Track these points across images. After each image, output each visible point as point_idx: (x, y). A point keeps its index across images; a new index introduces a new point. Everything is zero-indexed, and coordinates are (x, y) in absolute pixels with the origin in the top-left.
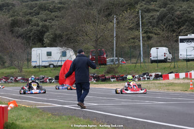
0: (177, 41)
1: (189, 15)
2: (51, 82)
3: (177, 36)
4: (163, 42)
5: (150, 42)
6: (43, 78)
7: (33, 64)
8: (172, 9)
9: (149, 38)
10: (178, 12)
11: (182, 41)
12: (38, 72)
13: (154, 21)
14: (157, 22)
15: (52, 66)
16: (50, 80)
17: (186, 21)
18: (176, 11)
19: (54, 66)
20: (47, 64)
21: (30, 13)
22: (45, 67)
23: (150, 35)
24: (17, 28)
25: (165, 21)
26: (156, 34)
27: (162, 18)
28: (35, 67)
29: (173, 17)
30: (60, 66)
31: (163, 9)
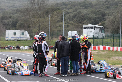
0: (82, 28)
1: (88, 15)
2: (14, 49)
3: (82, 25)
4: (75, 28)
5: (68, 28)
6: (10, 47)
7: (7, 39)
8: (80, 12)
9: (68, 26)
10: (83, 14)
11: (85, 28)
12: (8, 43)
13: (71, 18)
14: (72, 18)
15: (16, 40)
16: (13, 48)
17: (86, 18)
18: (82, 13)
19: (18, 40)
20: (14, 39)
21: (12, 13)
22: (13, 40)
23: (68, 24)
24: (4, 20)
25: (76, 18)
26: (71, 24)
27: (74, 16)
28: (7, 40)
29: (80, 16)
30: (21, 40)
31: (75, 12)
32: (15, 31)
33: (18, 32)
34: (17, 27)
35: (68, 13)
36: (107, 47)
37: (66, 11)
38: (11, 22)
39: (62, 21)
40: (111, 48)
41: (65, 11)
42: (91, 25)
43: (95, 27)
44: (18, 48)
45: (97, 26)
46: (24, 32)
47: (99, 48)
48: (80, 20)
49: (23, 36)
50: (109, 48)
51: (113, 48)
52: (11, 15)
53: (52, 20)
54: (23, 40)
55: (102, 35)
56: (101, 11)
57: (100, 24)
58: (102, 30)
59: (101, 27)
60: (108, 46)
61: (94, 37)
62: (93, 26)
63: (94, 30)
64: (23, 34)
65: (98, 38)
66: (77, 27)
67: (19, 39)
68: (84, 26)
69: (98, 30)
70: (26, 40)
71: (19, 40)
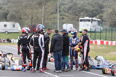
0: (78, 21)
1: (85, 7)
2: (4, 42)
3: (78, 18)
4: (70, 21)
5: (63, 21)
6: (0, 40)
8: (76, 4)
9: (63, 18)
11: (81, 21)
13: (66, 10)
14: (68, 10)
15: (6, 33)
16: (4, 41)
17: (83, 10)
18: (78, 5)
19: (8, 33)
20: (4, 31)
22: (3, 33)
25: (72, 10)
26: (66, 16)
27: (70, 8)
29: (76, 8)
30: (11, 33)
31: (71, 4)
32: (5, 23)
33: (9, 24)
34: (8, 18)
35: (63, 4)
36: (105, 42)
37: (61, 2)
38: (1, 13)
39: (56, 13)
40: (110, 42)
41: (59, 2)
42: (88, 18)
43: (92, 20)
44: (9, 41)
45: (94, 19)
46: (15, 24)
47: (96, 42)
48: (76, 12)
49: (14, 28)
50: (107, 43)
51: (112, 43)
52: (2, 6)
53: (46, 12)
54: (14, 33)
55: (99, 28)
56: (98, 2)
57: (98, 16)
58: (99, 23)
59: (99, 20)
60: (106, 40)
61: (92, 31)
62: (90, 19)
63: (92, 23)
64: (14, 26)
65: (95, 32)
66: (73, 19)
67: (10, 31)
68: (80, 19)
69: (95, 23)
70: (17, 33)
71: (10, 33)
